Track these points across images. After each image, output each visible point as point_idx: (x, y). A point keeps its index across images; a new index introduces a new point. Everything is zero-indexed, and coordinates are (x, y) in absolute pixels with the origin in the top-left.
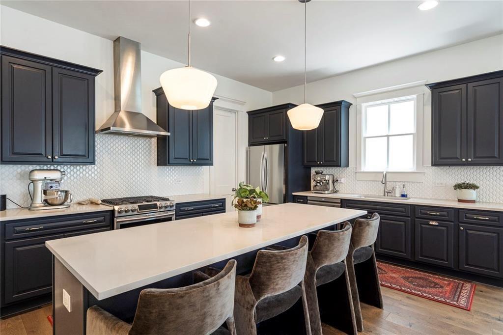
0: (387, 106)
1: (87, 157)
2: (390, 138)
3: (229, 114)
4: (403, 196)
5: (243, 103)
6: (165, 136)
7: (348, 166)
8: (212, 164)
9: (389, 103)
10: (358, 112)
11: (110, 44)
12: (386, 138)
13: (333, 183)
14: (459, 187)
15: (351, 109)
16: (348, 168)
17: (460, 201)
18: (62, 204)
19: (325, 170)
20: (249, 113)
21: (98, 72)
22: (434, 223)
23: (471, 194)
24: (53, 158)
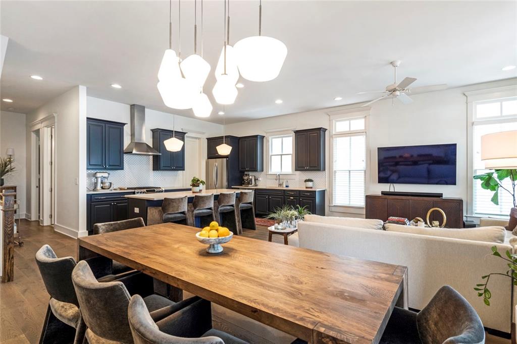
0: (281, 139)
1: (120, 166)
2: (283, 156)
3: (195, 140)
4: (287, 186)
5: (204, 133)
6: (157, 156)
7: (263, 171)
8: (184, 170)
9: (282, 137)
10: (268, 141)
11: (128, 107)
12: (280, 156)
13: (255, 180)
14: (306, 181)
15: (265, 139)
16: (263, 173)
17: (306, 188)
18: (109, 189)
19: (251, 173)
20: (208, 139)
21: (124, 124)
22: (292, 198)
23: (310, 184)
24: (106, 167)
